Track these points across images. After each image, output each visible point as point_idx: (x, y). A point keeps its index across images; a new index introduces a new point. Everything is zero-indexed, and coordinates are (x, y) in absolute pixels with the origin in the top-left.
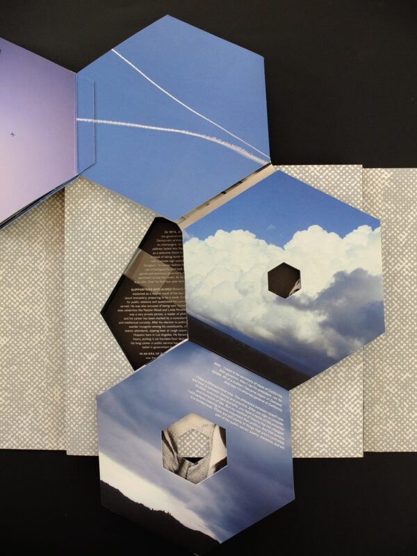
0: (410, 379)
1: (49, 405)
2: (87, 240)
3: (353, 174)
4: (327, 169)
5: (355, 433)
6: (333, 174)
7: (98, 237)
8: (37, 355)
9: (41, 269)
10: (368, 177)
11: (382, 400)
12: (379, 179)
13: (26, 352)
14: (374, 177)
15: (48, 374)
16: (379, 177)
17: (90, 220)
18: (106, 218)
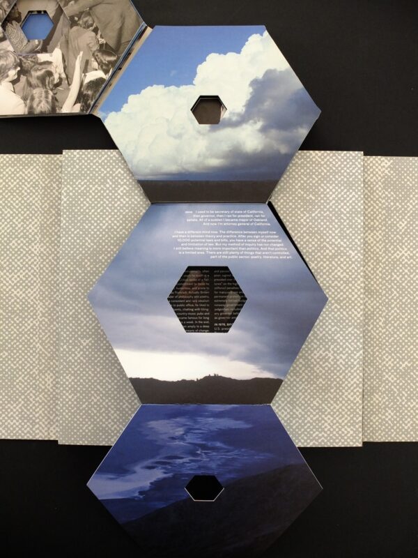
0: (409, 368)
1: (40, 393)
2: (84, 222)
3: (354, 161)
4: (328, 155)
5: (354, 421)
6: (334, 160)
7: (96, 219)
8: (29, 341)
9: (35, 252)
10: (369, 165)
11: (380, 388)
12: (380, 167)
13: (18, 338)
14: (374, 165)
15: (40, 360)
16: (380, 165)
17: (87, 202)
18: (105, 200)
